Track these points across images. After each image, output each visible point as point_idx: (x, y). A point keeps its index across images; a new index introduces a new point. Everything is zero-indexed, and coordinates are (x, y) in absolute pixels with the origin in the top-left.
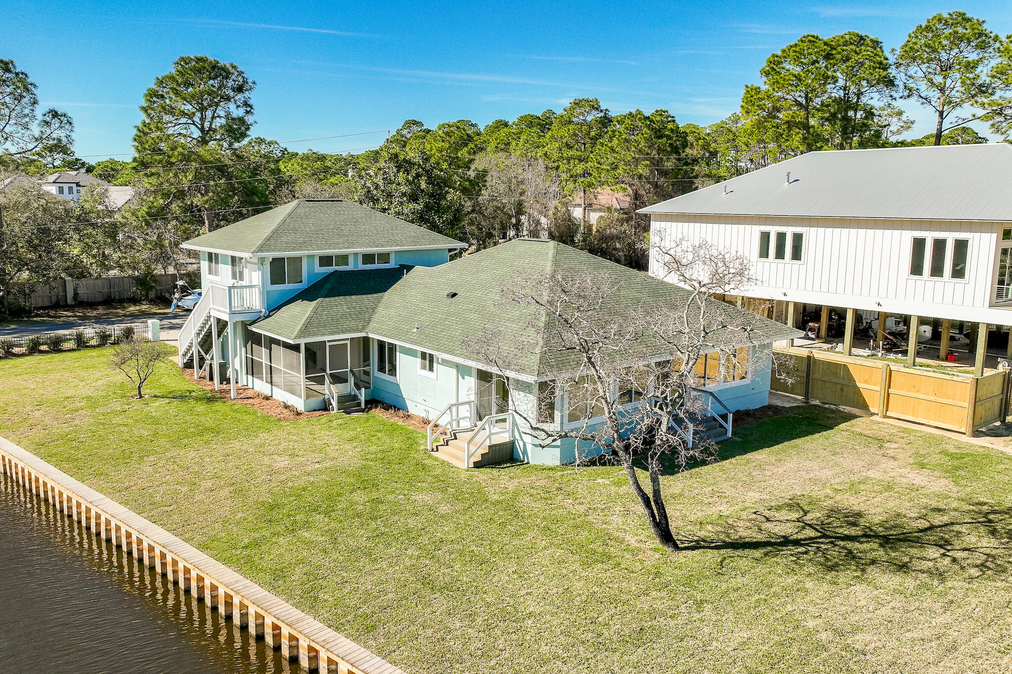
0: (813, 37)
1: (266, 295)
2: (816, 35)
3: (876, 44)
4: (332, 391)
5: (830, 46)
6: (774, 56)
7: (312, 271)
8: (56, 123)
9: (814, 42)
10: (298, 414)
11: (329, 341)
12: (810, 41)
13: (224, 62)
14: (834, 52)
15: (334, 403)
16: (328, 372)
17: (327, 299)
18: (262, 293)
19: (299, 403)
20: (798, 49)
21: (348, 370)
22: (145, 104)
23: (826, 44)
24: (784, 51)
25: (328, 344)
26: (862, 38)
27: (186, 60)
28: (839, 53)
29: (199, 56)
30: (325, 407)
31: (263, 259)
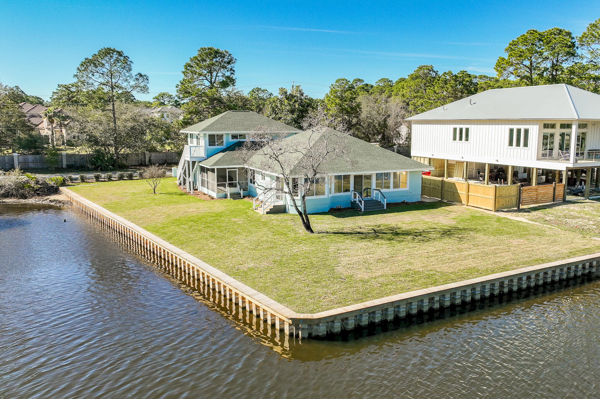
0: (534, 31)
1: (206, 150)
2: (535, 30)
3: (569, 34)
4: (228, 190)
5: (542, 35)
6: (513, 41)
7: (228, 140)
8: (141, 79)
9: (533, 33)
10: (213, 198)
11: (228, 168)
12: (531, 33)
13: (222, 50)
14: (543, 39)
15: (229, 195)
16: (228, 182)
17: (231, 152)
18: (205, 150)
19: (214, 195)
20: (523, 38)
21: (237, 182)
22: (184, 70)
23: (539, 34)
24: (518, 39)
25: (227, 170)
26: (561, 31)
27: (203, 49)
28: (545, 39)
29: (209, 47)
30: (226, 197)
31: (205, 134)
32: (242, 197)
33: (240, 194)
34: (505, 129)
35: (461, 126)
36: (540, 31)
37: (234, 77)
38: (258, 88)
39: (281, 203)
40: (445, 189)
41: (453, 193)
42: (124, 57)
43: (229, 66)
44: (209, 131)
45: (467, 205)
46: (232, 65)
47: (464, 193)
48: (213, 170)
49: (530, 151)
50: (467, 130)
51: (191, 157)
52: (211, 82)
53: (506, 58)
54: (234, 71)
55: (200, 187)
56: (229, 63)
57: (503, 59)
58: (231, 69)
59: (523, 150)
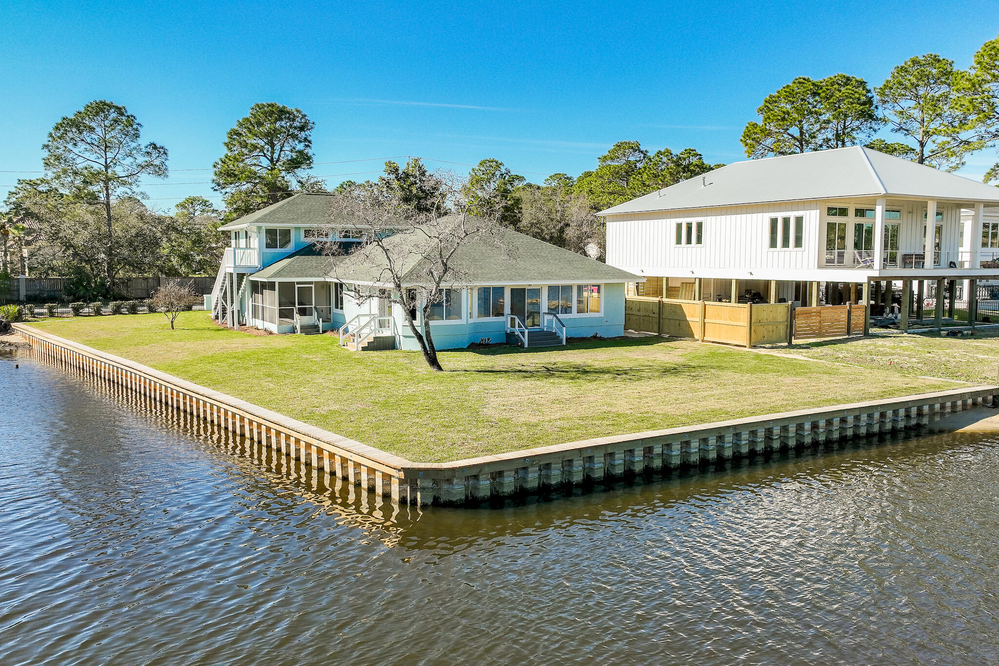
0: (804, 79)
1: (262, 255)
2: (806, 77)
3: (862, 83)
4: (298, 320)
5: (818, 86)
6: (771, 97)
7: (297, 239)
8: (155, 154)
9: (803, 83)
10: (271, 333)
11: (298, 283)
12: (800, 83)
13: (290, 107)
14: (820, 91)
15: (298, 327)
16: (297, 306)
17: (303, 257)
18: (259, 254)
19: (274, 328)
20: (788, 90)
21: (313, 306)
22: (227, 140)
23: (813, 84)
24: (778, 92)
25: (297, 286)
26: (848, 79)
27: (260, 107)
28: (824, 92)
29: (269, 103)
30: (293, 331)
31: (259, 228)
32: (321, 332)
33: (317, 326)
34: (763, 220)
35: (689, 220)
36: (815, 79)
37: (309, 151)
38: (350, 181)
39: (386, 333)
40: (664, 316)
41: (678, 322)
42: (128, 116)
43: (303, 135)
44: (267, 222)
45: (703, 341)
46: (308, 132)
47: (698, 320)
48: (271, 286)
49: (805, 254)
50: (700, 226)
51: (235, 267)
52: (272, 161)
53: (761, 123)
54: (310, 142)
55: (251, 320)
56: (302, 129)
57: (755, 125)
58: (306, 139)
59: (793, 254)
